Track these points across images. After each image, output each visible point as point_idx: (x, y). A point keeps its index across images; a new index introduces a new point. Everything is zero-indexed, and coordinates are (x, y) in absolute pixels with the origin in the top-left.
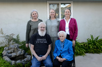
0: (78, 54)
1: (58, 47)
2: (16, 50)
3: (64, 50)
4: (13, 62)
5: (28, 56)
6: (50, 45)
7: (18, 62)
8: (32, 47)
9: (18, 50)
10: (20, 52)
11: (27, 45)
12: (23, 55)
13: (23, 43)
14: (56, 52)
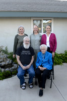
0: (56, 64)
1: (40, 58)
2: (5, 60)
3: (45, 60)
4: (3, 70)
5: (15, 65)
6: (33, 57)
7: (7, 69)
8: (18, 57)
9: (7, 60)
10: (8, 61)
11: (14, 55)
12: (11, 64)
13: (11, 53)
14: (38, 62)
